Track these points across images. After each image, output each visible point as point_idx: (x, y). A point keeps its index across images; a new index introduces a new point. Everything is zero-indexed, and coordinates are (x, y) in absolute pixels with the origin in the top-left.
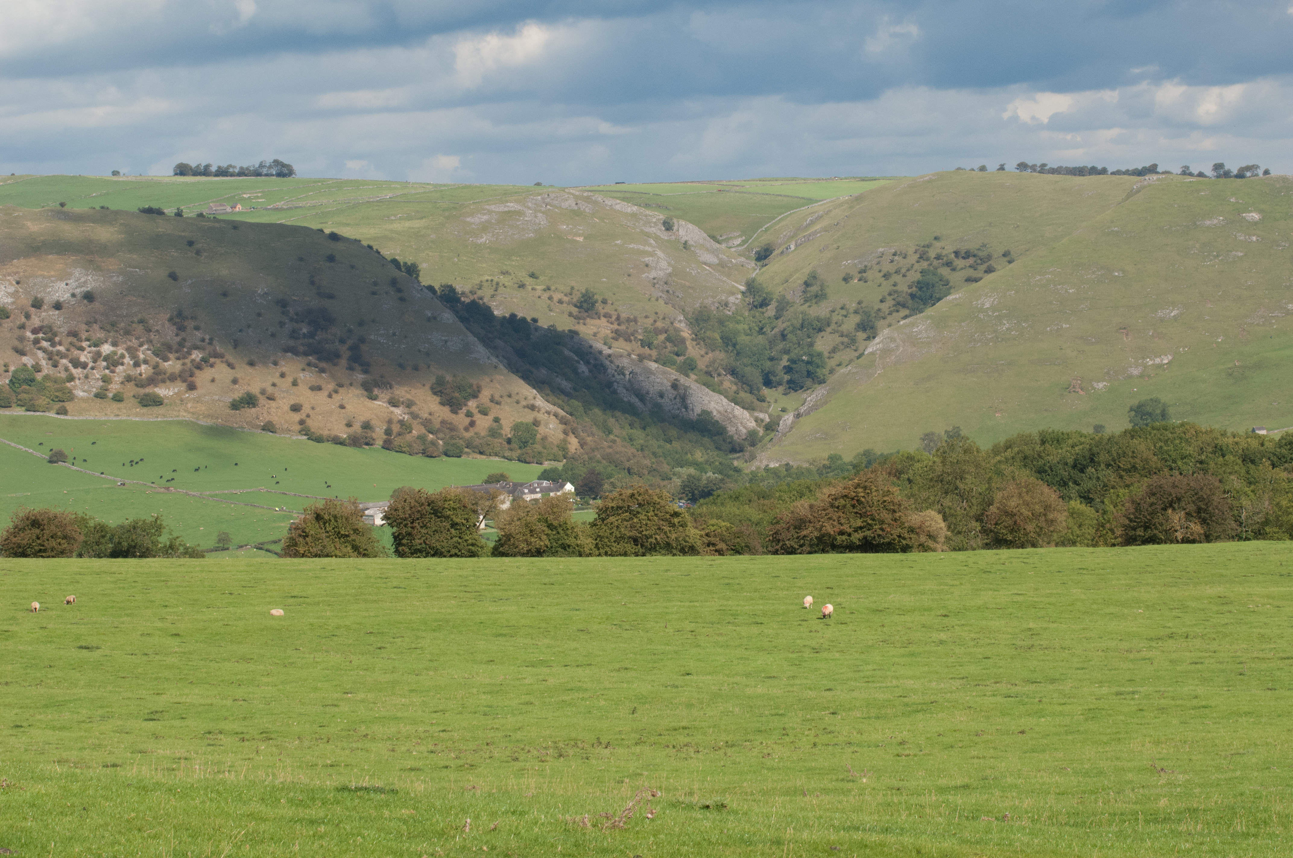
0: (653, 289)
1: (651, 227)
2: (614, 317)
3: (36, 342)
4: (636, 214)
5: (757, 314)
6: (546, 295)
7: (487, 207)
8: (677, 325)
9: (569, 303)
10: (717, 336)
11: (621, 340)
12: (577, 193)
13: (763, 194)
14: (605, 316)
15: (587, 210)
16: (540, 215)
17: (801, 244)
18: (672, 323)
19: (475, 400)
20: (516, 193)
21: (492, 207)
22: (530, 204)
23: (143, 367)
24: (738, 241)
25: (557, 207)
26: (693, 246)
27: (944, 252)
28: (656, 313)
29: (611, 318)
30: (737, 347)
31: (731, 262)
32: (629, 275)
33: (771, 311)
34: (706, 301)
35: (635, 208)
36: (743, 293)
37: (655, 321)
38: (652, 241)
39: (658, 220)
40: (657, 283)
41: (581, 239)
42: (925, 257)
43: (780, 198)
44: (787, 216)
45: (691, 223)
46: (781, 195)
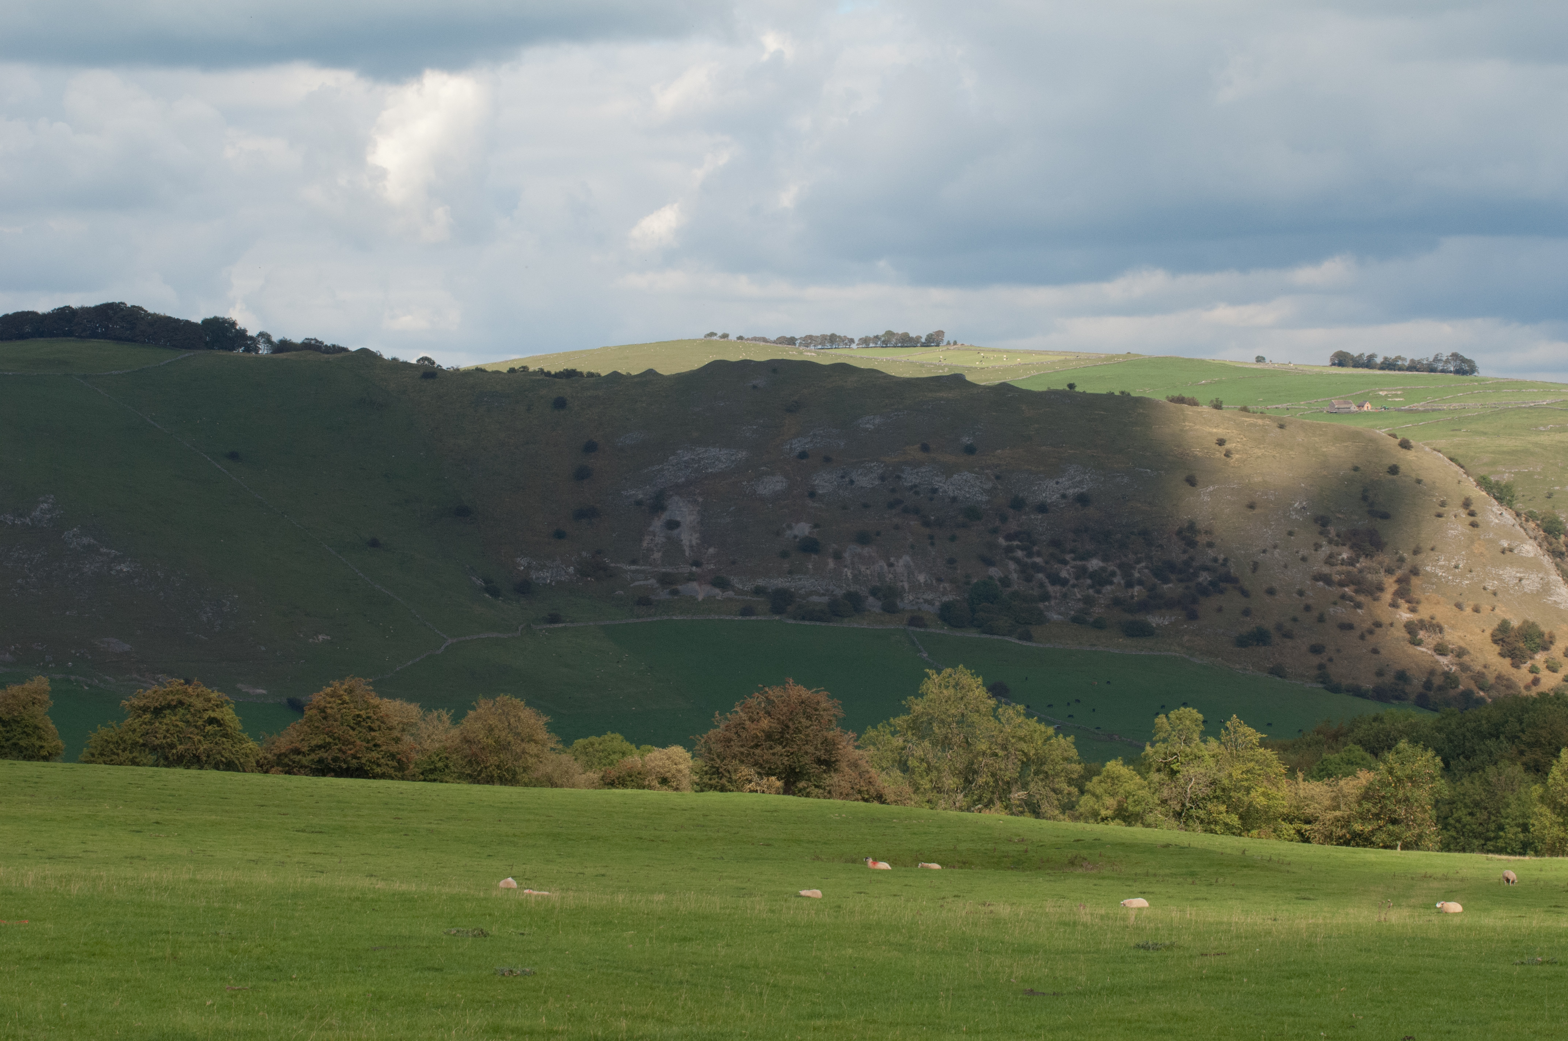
3: (1009, 550)
19: (1546, 652)
23: (1137, 589)
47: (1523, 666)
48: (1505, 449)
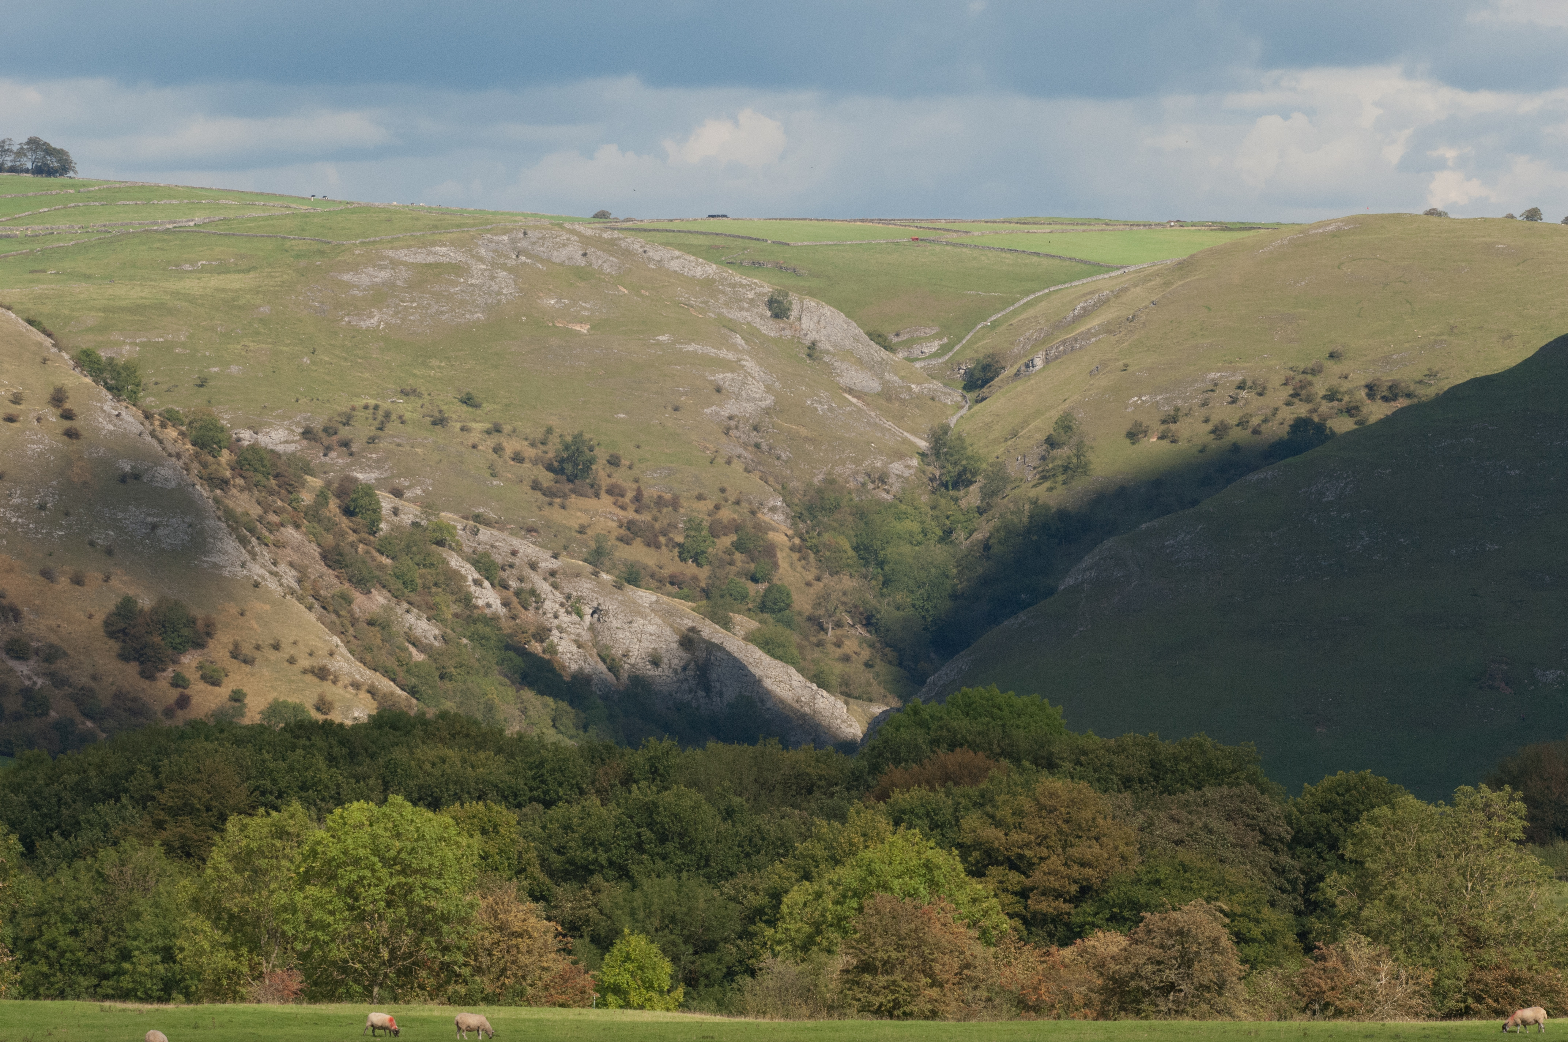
0: (724, 439)
1: (741, 309)
2: (630, 495)
4: (714, 281)
5: (943, 501)
6: (491, 442)
7: (391, 253)
8: (765, 517)
9: (536, 462)
10: (845, 544)
11: (638, 543)
12: (589, 232)
13: (1003, 250)
14: (609, 492)
15: (607, 269)
16: (502, 274)
17: (1057, 357)
18: (753, 513)
20: (459, 226)
21: (402, 255)
22: (483, 252)
24: (934, 346)
25: (541, 260)
26: (827, 352)
27: (1345, 386)
28: (723, 490)
29: (622, 496)
30: (887, 568)
31: (910, 389)
32: (676, 409)
33: (971, 497)
34: (839, 469)
35: (712, 269)
36: (923, 455)
37: (717, 507)
38: (739, 340)
39: (759, 295)
40: (737, 427)
41: (584, 329)
42: (1303, 392)
43: (1035, 259)
44: (1040, 299)
45: (829, 303)
46: (1038, 254)
47: (158, 675)
48: (124, 303)
